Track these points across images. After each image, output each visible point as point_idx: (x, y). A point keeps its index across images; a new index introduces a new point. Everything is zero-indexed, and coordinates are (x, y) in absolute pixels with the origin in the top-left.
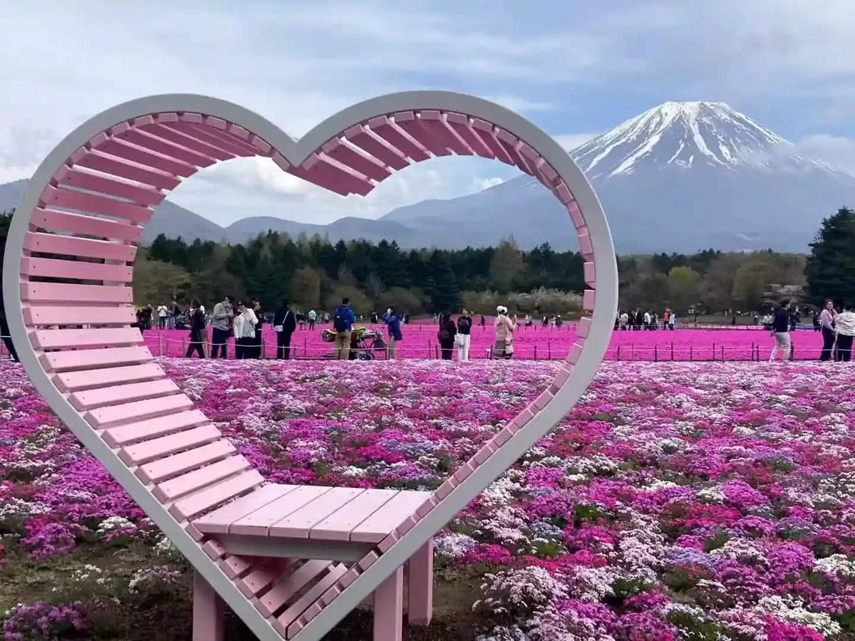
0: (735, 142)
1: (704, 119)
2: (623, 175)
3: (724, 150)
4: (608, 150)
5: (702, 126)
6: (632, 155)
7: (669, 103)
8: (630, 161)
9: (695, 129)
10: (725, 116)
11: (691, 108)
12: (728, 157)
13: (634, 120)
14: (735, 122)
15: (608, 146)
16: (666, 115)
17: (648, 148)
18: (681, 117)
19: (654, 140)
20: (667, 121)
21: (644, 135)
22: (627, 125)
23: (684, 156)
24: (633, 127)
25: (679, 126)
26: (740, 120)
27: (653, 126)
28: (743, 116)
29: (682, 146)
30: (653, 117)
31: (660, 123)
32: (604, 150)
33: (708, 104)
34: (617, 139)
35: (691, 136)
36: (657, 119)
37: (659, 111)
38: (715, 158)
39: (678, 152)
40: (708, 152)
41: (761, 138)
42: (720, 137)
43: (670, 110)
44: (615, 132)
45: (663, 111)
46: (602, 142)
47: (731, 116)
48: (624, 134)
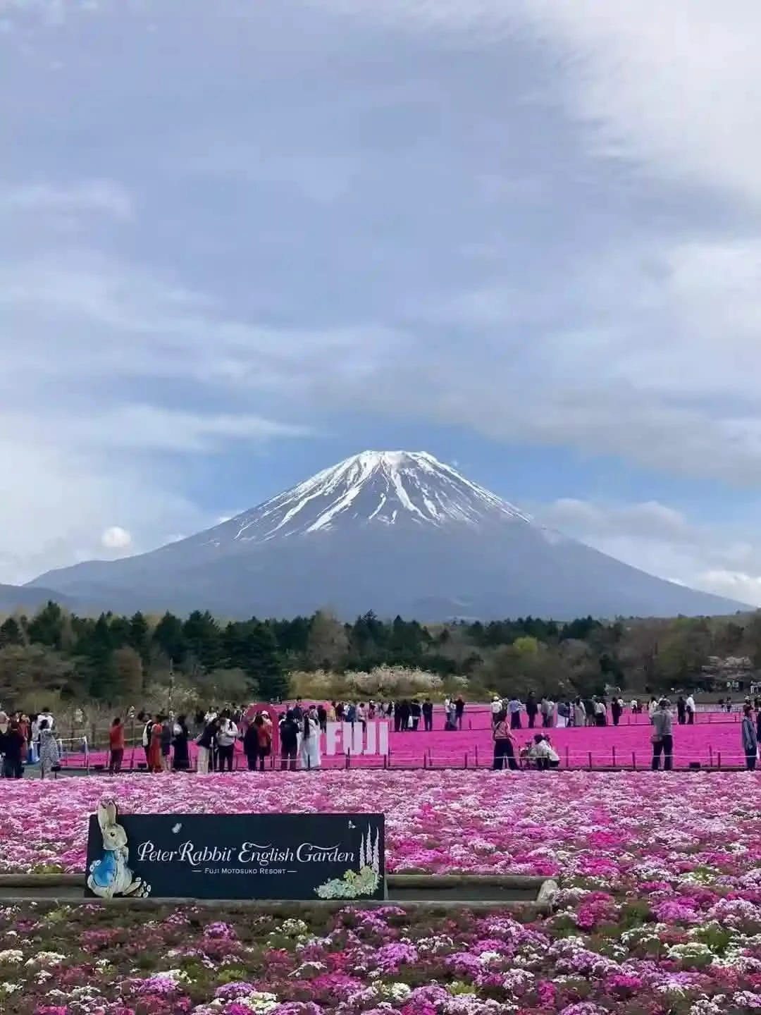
0: (440, 495)
1: (407, 471)
2: (320, 532)
3: (429, 504)
4: (302, 504)
5: (405, 479)
6: (330, 509)
7: (368, 452)
8: (326, 518)
9: (397, 482)
10: (429, 468)
11: (392, 458)
12: (434, 513)
13: (330, 470)
14: (441, 475)
15: (302, 498)
16: (365, 465)
17: (347, 502)
18: (381, 469)
19: (353, 493)
20: (366, 473)
21: (341, 488)
22: (322, 475)
23: (387, 511)
24: (329, 479)
25: (379, 478)
26: (445, 472)
27: (351, 477)
28: (448, 469)
29: (384, 499)
30: (351, 468)
31: (359, 474)
32: (297, 504)
33: (410, 454)
34: (311, 493)
35: (393, 489)
36: (355, 470)
37: (357, 462)
38: (420, 514)
39: (380, 507)
40: (412, 507)
41: (467, 490)
42: (425, 491)
43: (370, 460)
44: (309, 484)
45: (362, 463)
46: (295, 496)
47: (435, 467)
48: (320, 485)
